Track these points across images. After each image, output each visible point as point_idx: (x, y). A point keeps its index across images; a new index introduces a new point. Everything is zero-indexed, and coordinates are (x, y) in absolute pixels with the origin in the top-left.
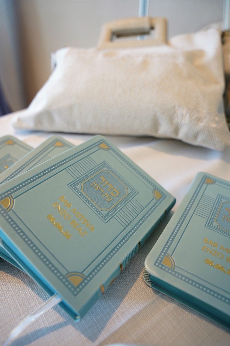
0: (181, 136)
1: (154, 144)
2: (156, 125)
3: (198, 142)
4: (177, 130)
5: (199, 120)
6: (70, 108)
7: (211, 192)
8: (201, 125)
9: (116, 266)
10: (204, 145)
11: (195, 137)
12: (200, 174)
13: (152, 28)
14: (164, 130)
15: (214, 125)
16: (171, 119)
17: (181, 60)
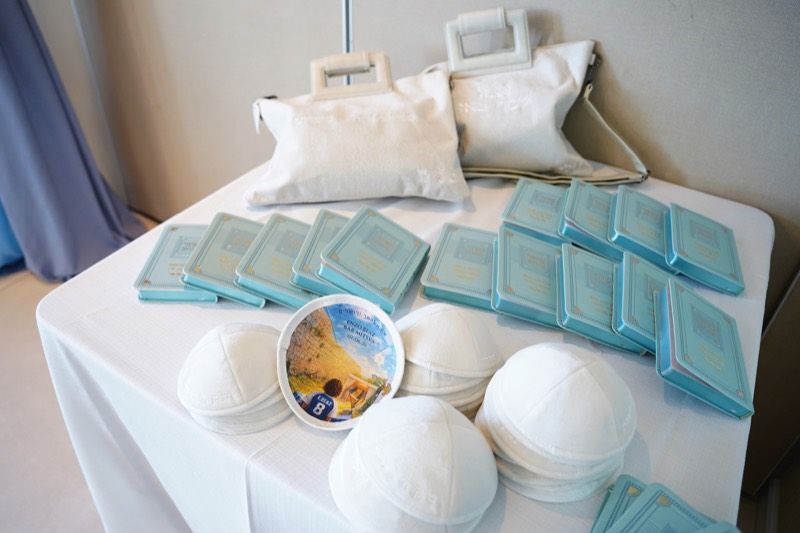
0: (425, 194)
1: (399, 203)
2: (401, 187)
3: (441, 197)
4: (420, 189)
5: (438, 178)
6: (318, 179)
7: (455, 236)
8: (441, 182)
9: (405, 285)
10: (446, 199)
11: (438, 194)
12: (445, 225)
13: (372, 66)
14: (409, 191)
15: (451, 181)
16: (414, 180)
17: (414, 118)
